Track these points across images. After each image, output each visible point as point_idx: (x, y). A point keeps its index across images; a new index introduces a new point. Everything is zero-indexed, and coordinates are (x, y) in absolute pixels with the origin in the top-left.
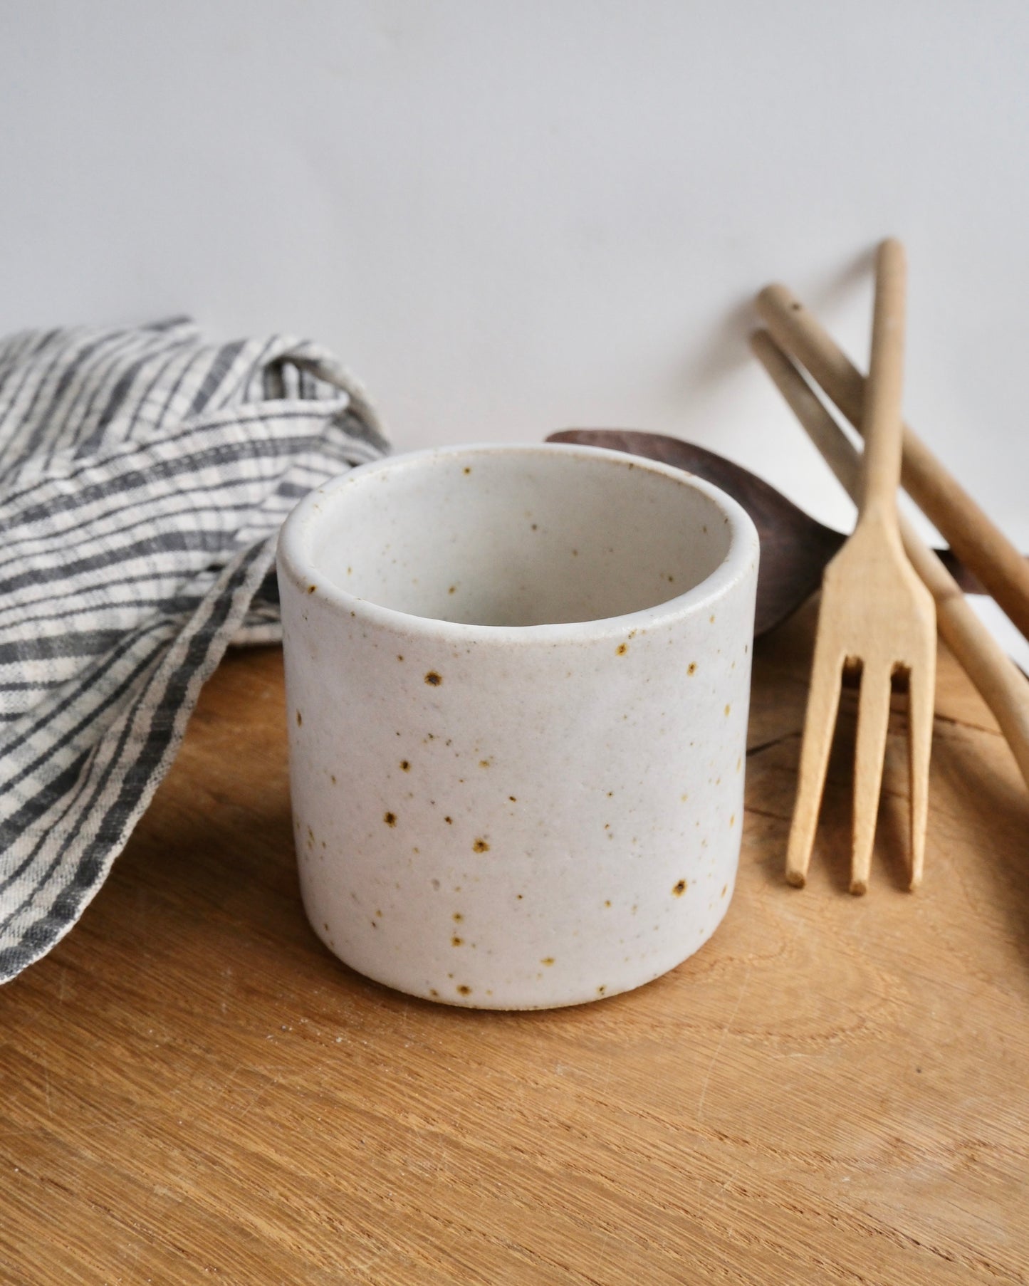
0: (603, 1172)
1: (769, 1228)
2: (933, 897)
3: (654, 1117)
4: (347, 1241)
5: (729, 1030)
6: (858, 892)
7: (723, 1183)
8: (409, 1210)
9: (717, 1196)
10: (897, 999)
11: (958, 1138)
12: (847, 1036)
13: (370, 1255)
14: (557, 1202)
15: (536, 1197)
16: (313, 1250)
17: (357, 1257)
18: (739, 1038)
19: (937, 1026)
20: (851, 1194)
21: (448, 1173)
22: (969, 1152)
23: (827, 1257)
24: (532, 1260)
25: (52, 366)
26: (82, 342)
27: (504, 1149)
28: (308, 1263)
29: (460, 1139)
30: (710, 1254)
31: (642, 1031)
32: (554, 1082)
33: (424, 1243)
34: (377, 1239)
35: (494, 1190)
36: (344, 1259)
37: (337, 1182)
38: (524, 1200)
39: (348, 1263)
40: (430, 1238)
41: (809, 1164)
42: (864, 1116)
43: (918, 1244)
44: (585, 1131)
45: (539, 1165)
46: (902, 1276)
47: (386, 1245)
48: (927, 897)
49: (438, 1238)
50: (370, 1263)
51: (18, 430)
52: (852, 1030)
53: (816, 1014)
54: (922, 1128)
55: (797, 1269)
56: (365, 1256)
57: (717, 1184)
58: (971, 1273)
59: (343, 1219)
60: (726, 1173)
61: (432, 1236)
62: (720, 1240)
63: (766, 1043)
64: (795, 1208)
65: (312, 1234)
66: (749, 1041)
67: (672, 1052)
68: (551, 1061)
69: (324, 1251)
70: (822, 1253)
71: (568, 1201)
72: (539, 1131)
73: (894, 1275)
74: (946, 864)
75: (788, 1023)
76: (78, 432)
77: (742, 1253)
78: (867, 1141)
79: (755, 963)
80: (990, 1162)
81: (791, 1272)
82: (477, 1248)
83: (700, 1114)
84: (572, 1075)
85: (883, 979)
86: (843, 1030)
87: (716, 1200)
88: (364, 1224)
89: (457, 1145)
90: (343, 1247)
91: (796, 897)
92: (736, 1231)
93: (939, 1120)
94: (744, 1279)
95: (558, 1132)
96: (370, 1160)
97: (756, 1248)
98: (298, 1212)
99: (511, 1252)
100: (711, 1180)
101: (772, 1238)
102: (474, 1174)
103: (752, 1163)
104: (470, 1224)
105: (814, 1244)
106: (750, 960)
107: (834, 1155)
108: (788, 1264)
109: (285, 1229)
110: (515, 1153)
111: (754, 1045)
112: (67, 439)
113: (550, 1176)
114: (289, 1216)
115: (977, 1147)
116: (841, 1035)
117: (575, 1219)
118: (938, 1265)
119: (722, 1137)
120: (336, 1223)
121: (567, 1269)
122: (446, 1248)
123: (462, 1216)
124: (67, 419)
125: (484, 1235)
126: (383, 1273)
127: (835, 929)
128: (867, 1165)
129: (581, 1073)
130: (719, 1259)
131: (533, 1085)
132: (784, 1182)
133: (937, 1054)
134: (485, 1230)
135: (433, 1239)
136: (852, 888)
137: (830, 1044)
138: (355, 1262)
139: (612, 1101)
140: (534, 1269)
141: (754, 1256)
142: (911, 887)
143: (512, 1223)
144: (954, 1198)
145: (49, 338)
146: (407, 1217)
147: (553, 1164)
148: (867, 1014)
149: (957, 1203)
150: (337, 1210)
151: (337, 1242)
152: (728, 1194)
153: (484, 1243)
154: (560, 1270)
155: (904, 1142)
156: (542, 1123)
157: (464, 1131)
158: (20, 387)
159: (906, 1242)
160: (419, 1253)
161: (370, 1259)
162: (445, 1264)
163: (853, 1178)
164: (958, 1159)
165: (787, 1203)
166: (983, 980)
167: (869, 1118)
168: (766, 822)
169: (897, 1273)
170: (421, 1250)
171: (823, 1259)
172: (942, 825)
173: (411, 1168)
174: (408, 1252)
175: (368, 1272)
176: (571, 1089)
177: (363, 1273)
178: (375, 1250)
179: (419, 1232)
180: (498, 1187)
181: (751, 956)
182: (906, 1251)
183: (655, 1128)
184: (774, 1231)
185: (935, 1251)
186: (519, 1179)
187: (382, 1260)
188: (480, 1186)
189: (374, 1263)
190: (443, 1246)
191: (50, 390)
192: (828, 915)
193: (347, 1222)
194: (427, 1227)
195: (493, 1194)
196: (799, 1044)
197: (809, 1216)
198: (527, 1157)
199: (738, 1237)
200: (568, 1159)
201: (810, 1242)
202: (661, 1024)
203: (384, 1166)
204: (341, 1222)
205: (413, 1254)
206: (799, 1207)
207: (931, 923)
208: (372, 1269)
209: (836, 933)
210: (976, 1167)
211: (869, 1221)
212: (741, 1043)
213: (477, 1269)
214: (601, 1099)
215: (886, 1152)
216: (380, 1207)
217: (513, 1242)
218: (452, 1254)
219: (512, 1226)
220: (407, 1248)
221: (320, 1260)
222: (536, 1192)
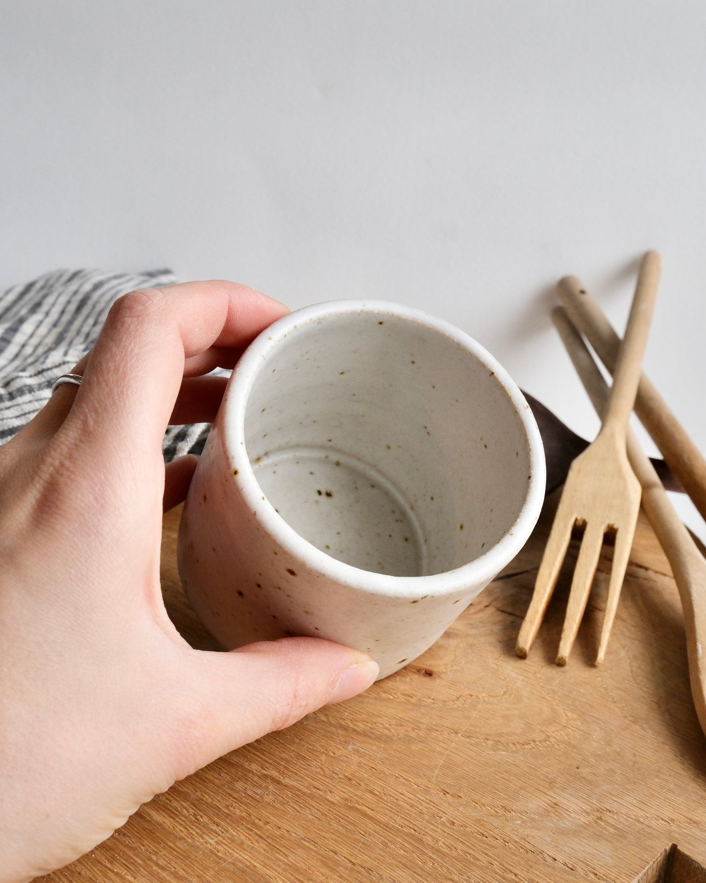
0: (367, 805)
1: (464, 844)
2: (610, 671)
3: (405, 779)
4: (204, 827)
5: (462, 735)
6: (561, 664)
7: (441, 818)
8: (244, 814)
9: (435, 824)
10: (573, 727)
11: (594, 806)
12: (536, 745)
13: (217, 835)
14: (336, 818)
15: (323, 814)
16: (183, 830)
17: (208, 836)
18: (467, 740)
19: (595, 744)
20: (520, 830)
21: (271, 797)
22: (599, 814)
23: (498, 861)
24: (315, 847)
25: (76, 293)
26: (96, 279)
27: (308, 788)
28: (178, 836)
29: (282, 779)
30: (425, 854)
31: (406, 731)
32: (345, 754)
33: (250, 833)
34: (222, 827)
35: (298, 808)
36: (201, 836)
37: (202, 795)
38: (316, 815)
39: (203, 838)
40: (255, 830)
41: (497, 812)
42: (537, 789)
43: (556, 860)
44: (360, 782)
45: (328, 797)
46: (542, 875)
47: (227, 831)
48: (606, 671)
49: (259, 830)
50: (216, 839)
51: (49, 331)
52: (540, 742)
53: (519, 731)
54: (572, 799)
55: (478, 866)
56: (213, 835)
57: (437, 818)
58: (584, 878)
59: (203, 815)
60: (444, 812)
61: (256, 829)
62: (433, 847)
63: (483, 744)
64: (483, 834)
65: (184, 821)
66: (473, 742)
67: (423, 744)
68: (346, 742)
69: (189, 831)
70: (495, 860)
71: (343, 819)
72: (331, 779)
73: (537, 875)
74: (623, 653)
75: (500, 735)
76: (88, 335)
77: (444, 855)
78: (536, 803)
79: (486, 699)
80: (611, 821)
81: (473, 868)
82: (282, 838)
83: (434, 779)
84: (358, 751)
85: (566, 715)
86: (535, 741)
87: (435, 826)
88: (216, 819)
89: (279, 783)
90: (201, 830)
91: (521, 664)
92: (444, 843)
93: (585, 796)
94: (443, 868)
95: (343, 781)
96: (224, 786)
97: (454, 853)
98: (176, 809)
99: (303, 841)
100: (433, 816)
101: (466, 849)
102: (287, 799)
103: (461, 809)
104: (280, 824)
105: (490, 854)
106: (483, 697)
107: (513, 809)
108: (473, 863)
109: (167, 817)
110: (315, 790)
111: (476, 745)
112: (81, 339)
113: (334, 804)
114: (170, 810)
115: (605, 812)
116: (533, 744)
117: (346, 828)
118: (566, 872)
119: (445, 793)
120: (198, 817)
121: (336, 854)
122: (263, 836)
123: (276, 820)
124: (82, 326)
125: (288, 831)
126: (223, 845)
127: (541, 684)
128: (533, 816)
129: (364, 750)
130: (430, 857)
131: (332, 755)
132: (479, 820)
133: (592, 760)
134: (289, 828)
135: (256, 831)
136: (557, 661)
137: (525, 748)
138: (207, 838)
139: (380, 767)
140: (315, 852)
141: (453, 857)
142: (596, 664)
143: (305, 827)
144: (584, 838)
145: (75, 275)
146: (242, 818)
147: (337, 798)
148: (552, 733)
149: (585, 841)
150: (200, 810)
151: (197, 827)
152: (443, 824)
153: (286, 835)
154: (332, 854)
155: (559, 806)
156: (334, 775)
157: (285, 775)
158: (53, 305)
159: (548, 859)
160: (246, 837)
161: (216, 837)
162: (261, 844)
163: (523, 822)
164: (591, 818)
165: (479, 831)
166: (631, 721)
167: (540, 791)
168: (510, 619)
169: (539, 874)
170: (248, 836)
171: (495, 863)
172: (625, 630)
173: (249, 792)
174: (240, 836)
175: (214, 844)
176: (355, 758)
177: (211, 844)
178: (220, 833)
179: (248, 826)
180: (300, 807)
181: (484, 695)
182: (548, 863)
183: (404, 784)
184: (467, 845)
185: (565, 864)
186: (314, 804)
187: (224, 838)
188: (290, 805)
189: (219, 840)
190: (262, 835)
191: (72, 307)
192: (539, 676)
193: (205, 817)
194: (254, 824)
195: (297, 810)
196: (505, 747)
197: (491, 840)
198: (321, 793)
199: (444, 846)
200: (346, 796)
201: (488, 853)
202: (419, 728)
203: (232, 790)
204: (201, 817)
205: (243, 837)
206: (485, 834)
207: (605, 686)
208: (217, 843)
209: (542, 687)
210: (601, 823)
211: (527, 846)
212: (468, 743)
213: (280, 848)
214: (374, 766)
215: (546, 810)
216: (227, 811)
217: (305, 837)
218: (267, 840)
219: (306, 828)
220: (240, 834)
221: (185, 835)
222: (324, 812)
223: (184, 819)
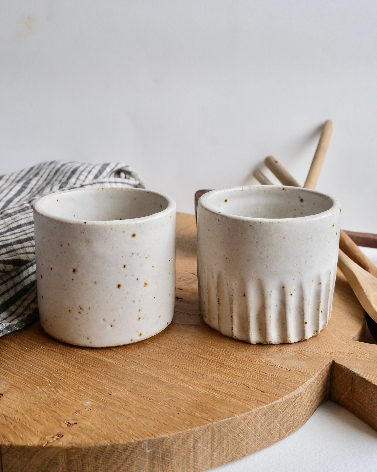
1: (242, 364)
11: (298, 350)
20: (266, 359)
21: (157, 352)
22: (300, 352)
25: (53, 168)
26: (62, 163)
27: (173, 348)
30: (226, 368)
35: (169, 355)
41: (255, 353)
43: (282, 368)
51: (43, 182)
54: (288, 347)
58: (296, 374)
64: (250, 361)
76: (60, 181)
80: (305, 354)
81: (247, 372)
83: (227, 343)
108: (246, 370)
112: (57, 182)
115: (302, 351)
118: (287, 371)
119: (232, 347)
124: (58, 178)
128: (271, 354)
130: (228, 369)
132: (248, 356)
144: (294, 360)
145: (52, 162)
158: (44, 173)
159: (279, 367)
163: (267, 356)
164: (296, 353)
165: (248, 360)
169: (276, 373)
171: (256, 370)
182: (279, 369)
185: (287, 369)
191: (53, 173)
195: (169, 356)
197: (254, 362)
210: (301, 355)
211: (270, 363)
223: (120, 361)
